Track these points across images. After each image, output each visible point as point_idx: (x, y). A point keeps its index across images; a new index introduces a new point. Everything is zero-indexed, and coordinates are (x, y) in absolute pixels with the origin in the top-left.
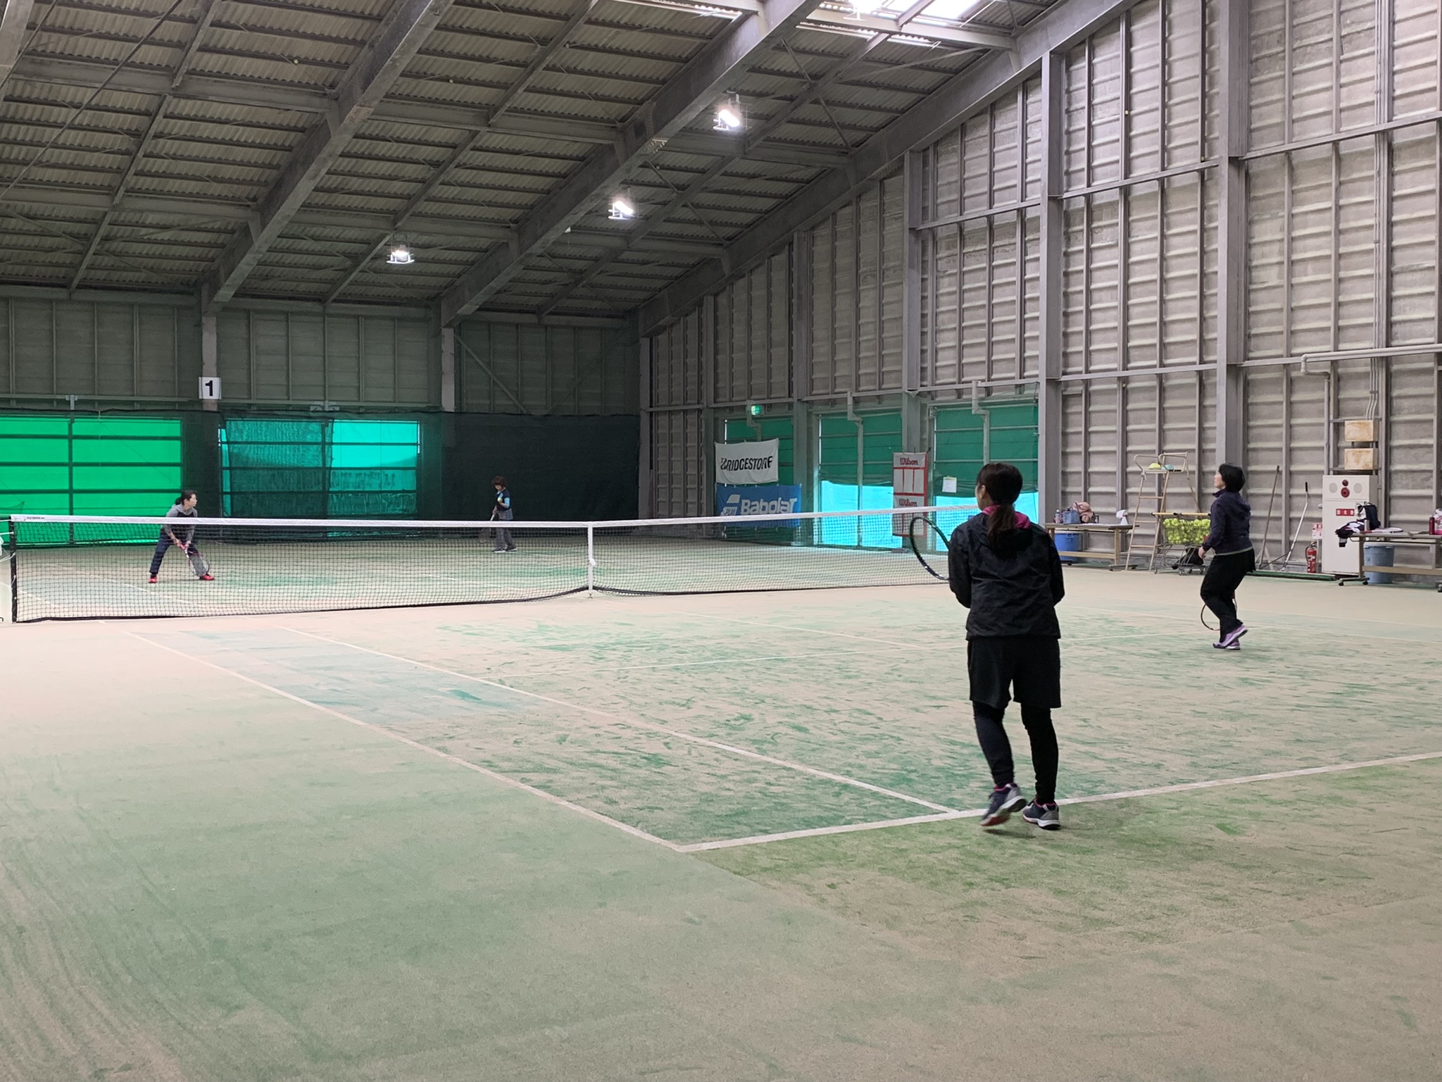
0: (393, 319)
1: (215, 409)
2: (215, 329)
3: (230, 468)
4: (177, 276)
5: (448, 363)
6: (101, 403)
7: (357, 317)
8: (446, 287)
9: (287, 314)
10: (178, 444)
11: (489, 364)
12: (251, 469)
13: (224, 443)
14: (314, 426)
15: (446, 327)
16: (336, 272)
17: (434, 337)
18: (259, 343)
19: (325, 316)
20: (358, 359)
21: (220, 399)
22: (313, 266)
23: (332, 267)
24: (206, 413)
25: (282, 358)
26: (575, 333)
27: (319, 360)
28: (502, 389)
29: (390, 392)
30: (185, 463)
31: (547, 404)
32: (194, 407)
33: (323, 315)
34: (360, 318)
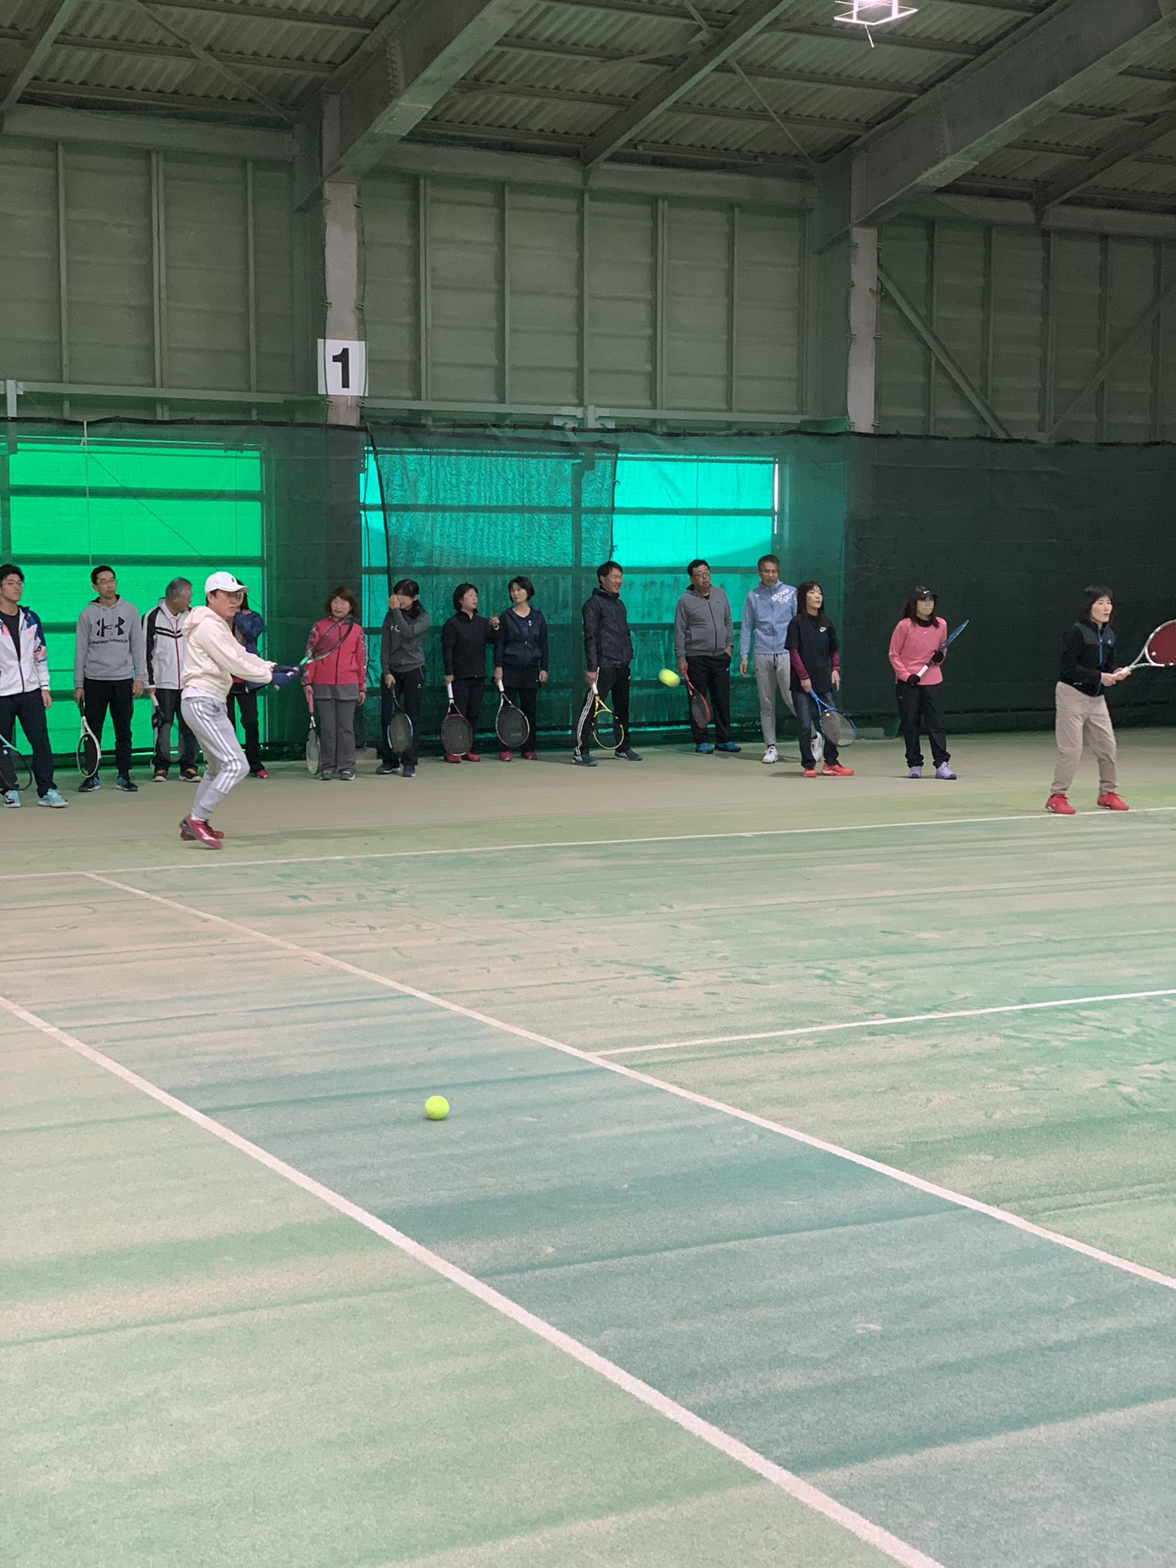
0: (729, 207)
1: (354, 421)
2: (352, 215)
3: (388, 571)
4: (266, 71)
5: (862, 313)
6: (77, 401)
7: (653, 200)
8: (870, 125)
9: (499, 188)
10: (256, 506)
11: (928, 320)
12: (438, 571)
13: (372, 508)
14: (568, 467)
15: (866, 223)
16: (647, 67)
17: (820, 252)
18: (439, 259)
19: (587, 196)
20: (654, 304)
21: (367, 395)
22: (603, 47)
23: (644, 52)
24: (332, 433)
25: (490, 299)
26: (1104, 251)
27: (569, 306)
28: (953, 380)
29: (721, 386)
30: (270, 557)
31: (1043, 419)
32: (300, 418)
33: (582, 193)
34: (660, 202)
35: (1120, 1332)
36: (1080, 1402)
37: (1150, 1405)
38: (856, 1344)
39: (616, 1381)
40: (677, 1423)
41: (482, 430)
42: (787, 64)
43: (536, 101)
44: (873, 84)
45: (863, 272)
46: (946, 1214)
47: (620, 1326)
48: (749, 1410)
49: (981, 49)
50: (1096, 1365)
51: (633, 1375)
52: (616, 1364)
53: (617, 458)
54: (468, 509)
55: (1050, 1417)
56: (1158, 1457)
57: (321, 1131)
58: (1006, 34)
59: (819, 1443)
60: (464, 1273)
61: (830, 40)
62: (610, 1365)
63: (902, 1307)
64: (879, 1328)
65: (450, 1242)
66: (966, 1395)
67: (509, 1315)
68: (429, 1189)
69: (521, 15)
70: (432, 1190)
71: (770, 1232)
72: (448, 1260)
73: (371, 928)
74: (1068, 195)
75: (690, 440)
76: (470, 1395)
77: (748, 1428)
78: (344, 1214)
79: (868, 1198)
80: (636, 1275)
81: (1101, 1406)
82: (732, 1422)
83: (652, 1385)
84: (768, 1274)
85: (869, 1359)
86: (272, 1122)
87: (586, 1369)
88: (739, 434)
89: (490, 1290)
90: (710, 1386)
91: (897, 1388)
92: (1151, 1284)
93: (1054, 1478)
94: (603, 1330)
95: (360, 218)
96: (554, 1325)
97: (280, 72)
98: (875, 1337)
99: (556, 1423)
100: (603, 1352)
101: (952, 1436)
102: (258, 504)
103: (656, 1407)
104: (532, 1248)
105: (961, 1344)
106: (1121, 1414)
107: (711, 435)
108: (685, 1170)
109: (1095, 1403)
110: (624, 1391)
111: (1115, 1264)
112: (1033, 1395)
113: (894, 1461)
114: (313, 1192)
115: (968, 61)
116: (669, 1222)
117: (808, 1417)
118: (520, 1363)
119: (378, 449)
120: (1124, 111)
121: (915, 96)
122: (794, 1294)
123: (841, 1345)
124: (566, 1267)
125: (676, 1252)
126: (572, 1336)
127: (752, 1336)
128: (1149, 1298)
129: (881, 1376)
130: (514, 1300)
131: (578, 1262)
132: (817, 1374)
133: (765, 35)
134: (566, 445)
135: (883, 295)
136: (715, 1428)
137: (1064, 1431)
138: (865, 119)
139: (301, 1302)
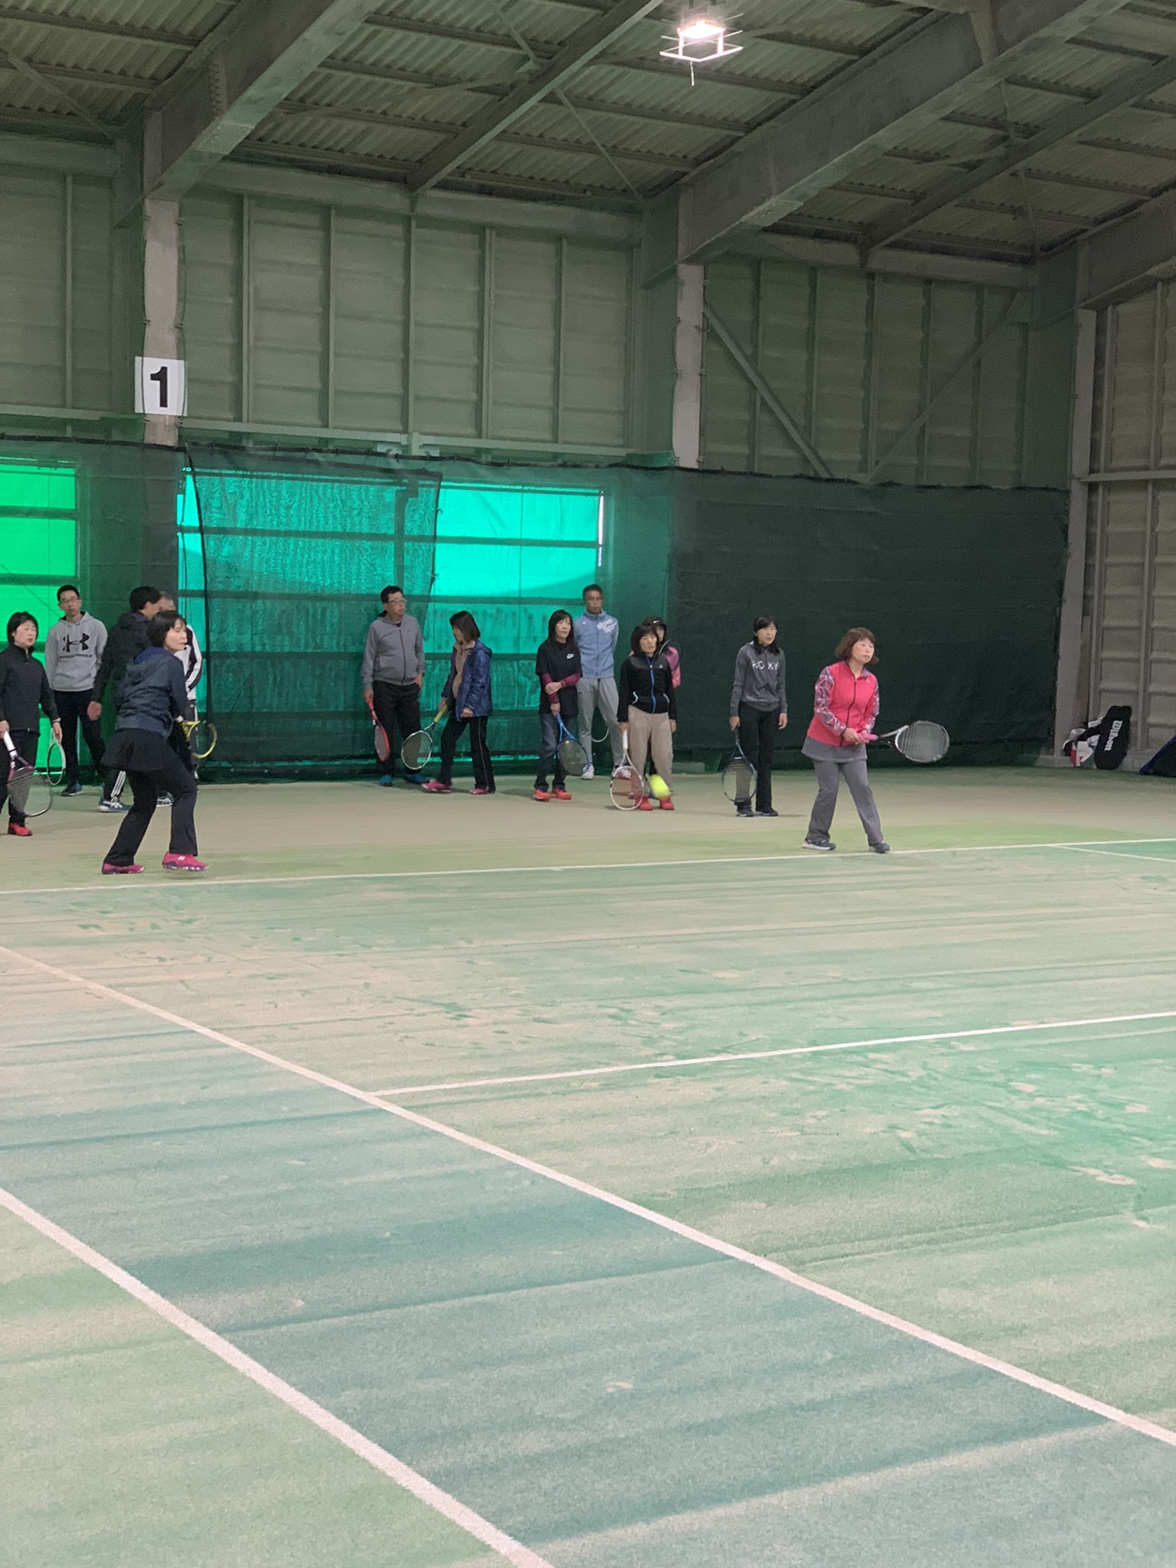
0: (557, 239)
1: (171, 442)
2: (173, 232)
3: (206, 595)
4: (87, 84)
5: (688, 350)
7: (480, 229)
8: (697, 162)
9: (325, 211)
10: (67, 528)
11: (752, 359)
12: (255, 596)
13: (190, 530)
14: (390, 495)
15: (691, 260)
16: (475, 95)
17: (647, 287)
18: (262, 281)
19: (414, 223)
20: (480, 333)
21: (185, 415)
22: (430, 73)
23: (471, 80)
24: (148, 451)
25: (312, 324)
26: (927, 295)
27: (395, 333)
28: (777, 418)
29: (545, 417)
30: (83, 577)
31: (865, 460)
32: (117, 436)
33: (409, 219)
34: (488, 232)
35: (874, 1390)
36: (826, 1466)
37: (898, 1469)
38: (605, 1404)
39: (350, 1445)
40: (408, 1491)
41: (304, 453)
42: (614, 98)
43: (362, 126)
44: (702, 120)
45: (689, 308)
46: (711, 1265)
47: (363, 1387)
48: (485, 1476)
49: (808, 89)
50: (847, 1426)
51: (369, 1438)
52: (353, 1427)
53: (440, 487)
54: (288, 534)
55: (794, 1482)
56: (900, 1525)
57: (76, 1176)
58: (832, 76)
59: (554, 1511)
60: (206, 1329)
61: (657, 76)
62: (346, 1428)
63: (657, 1364)
64: (630, 1386)
65: (196, 1295)
66: (712, 1458)
67: (248, 1374)
68: (182, 1238)
69: (345, 38)
70: (184, 1239)
71: (531, 1284)
72: (191, 1315)
73: (161, 959)
74: (892, 239)
75: (514, 470)
76: (195, 1461)
77: (483, 1495)
78: (88, 1265)
79: (635, 1248)
80: (387, 1330)
81: (847, 1470)
82: (466, 1489)
83: (388, 1450)
84: (523, 1330)
85: (615, 1419)
86: (26, 1165)
87: (322, 1434)
88: (564, 465)
89: (232, 1348)
90: (448, 1450)
91: (642, 1451)
92: (911, 1339)
93: (792, 1548)
94: (343, 1390)
95: (181, 237)
96: (293, 1385)
97: (102, 86)
98: (625, 1396)
99: (281, 1490)
100: (341, 1414)
101: (690, 1503)
102: (72, 523)
103: (390, 1474)
104: (281, 1301)
105: (711, 1404)
106: (867, 1479)
107: (535, 466)
108: (451, 1218)
109: (842, 1467)
110: (358, 1456)
111: (876, 1318)
112: (780, 1458)
113: (629, 1530)
114: (58, 1241)
115: (794, 102)
116: (427, 1274)
117: (546, 1483)
118: (252, 1426)
119: (197, 470)
120: (947, 157)
121: (741, 134)
122: (546, 1350)
123: (590, 1405)
124: (315, 1322)
125: (431, 1305)
126: (311, 1397)
127: (499, 1396)
128: (907, 1354)
129: (626, 1438)
130: (255, 1359)
131: (327, 1317)
132: (561, 1436)
133: (592, 68)
134: (388, 471)
135: (709, 333)
136: (448, 1497)
137: (807, 1496)
138: (691, 157)
139: (31, 1359)
